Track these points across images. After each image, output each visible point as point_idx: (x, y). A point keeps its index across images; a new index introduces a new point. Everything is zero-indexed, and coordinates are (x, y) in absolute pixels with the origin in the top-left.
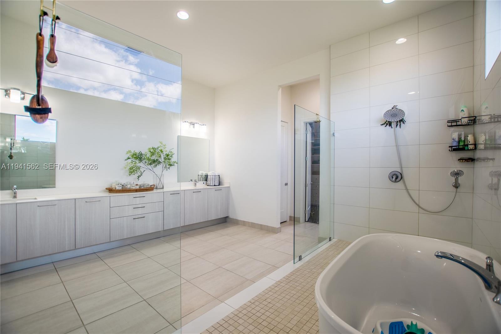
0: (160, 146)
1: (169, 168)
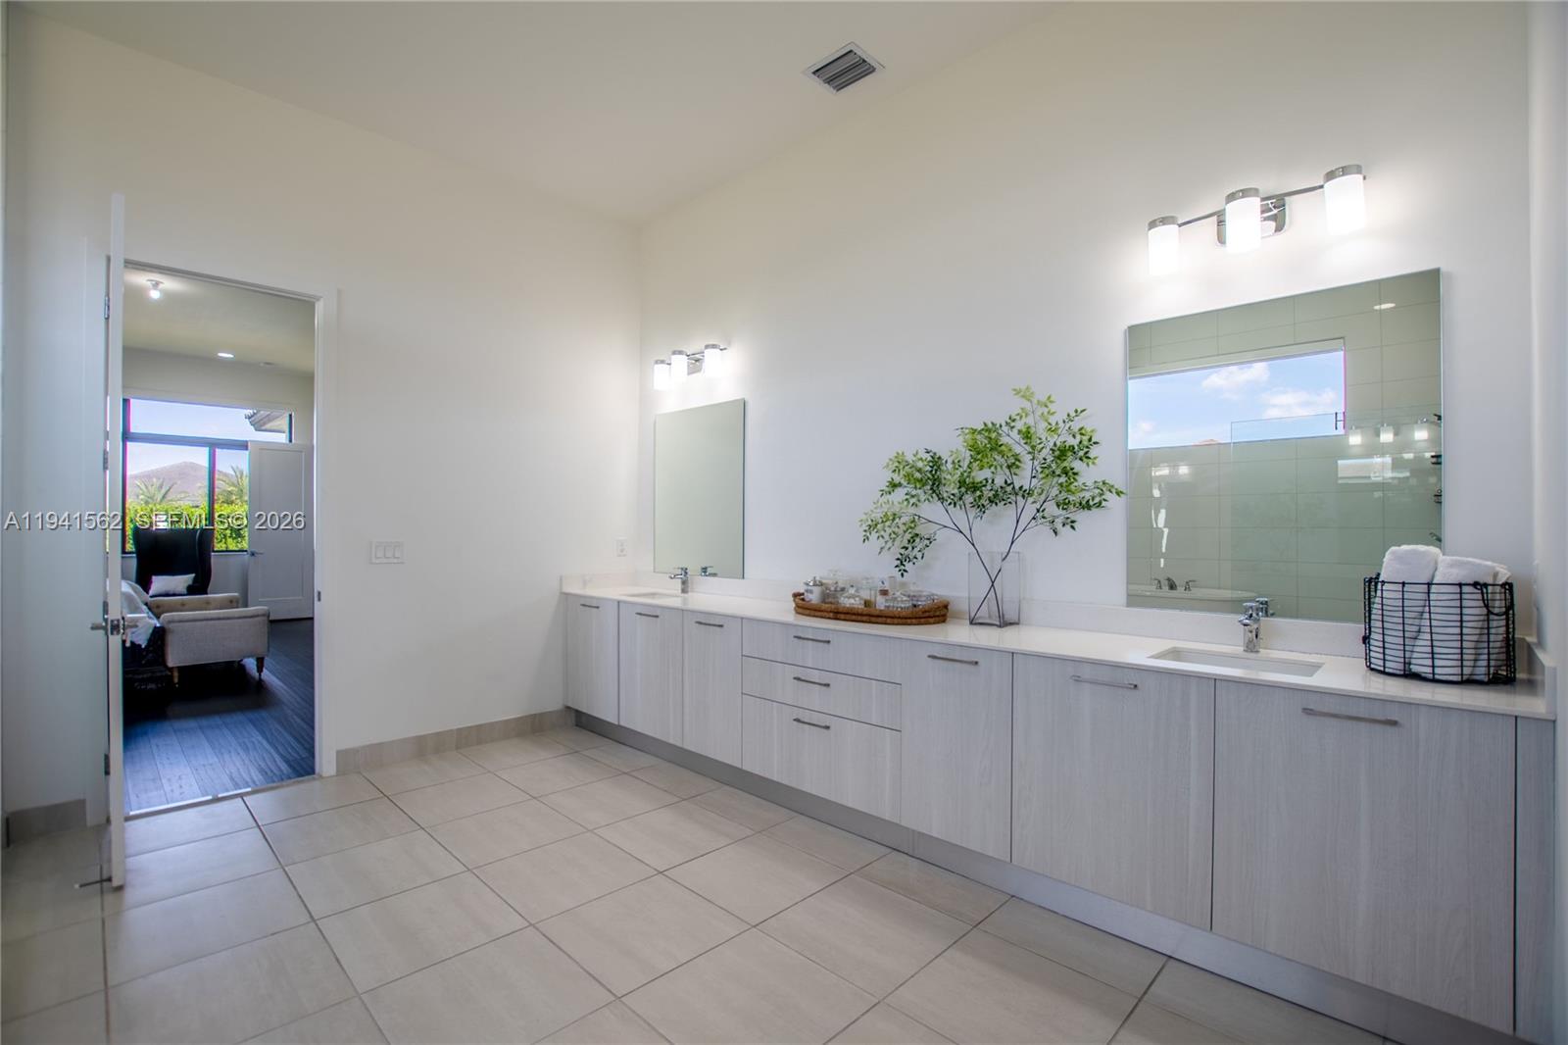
0: (1022, 410)
1: (1073, 522)
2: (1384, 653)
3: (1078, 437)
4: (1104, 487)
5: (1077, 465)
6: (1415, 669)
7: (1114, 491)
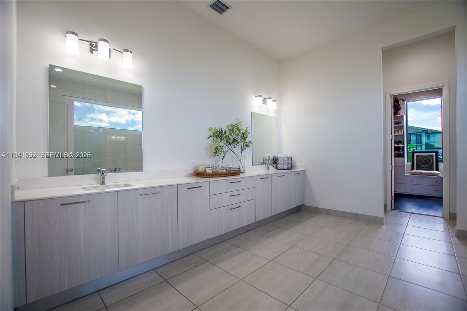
0: (237, 123)
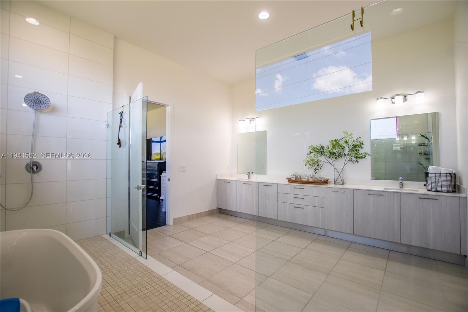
1: (358, 161)
2: (431, 187)
3: (359, 143)
4: (366, 154)
5: (359, 149)
6: (438, 190)
7: (368, 155)
